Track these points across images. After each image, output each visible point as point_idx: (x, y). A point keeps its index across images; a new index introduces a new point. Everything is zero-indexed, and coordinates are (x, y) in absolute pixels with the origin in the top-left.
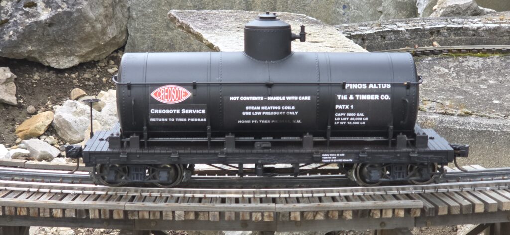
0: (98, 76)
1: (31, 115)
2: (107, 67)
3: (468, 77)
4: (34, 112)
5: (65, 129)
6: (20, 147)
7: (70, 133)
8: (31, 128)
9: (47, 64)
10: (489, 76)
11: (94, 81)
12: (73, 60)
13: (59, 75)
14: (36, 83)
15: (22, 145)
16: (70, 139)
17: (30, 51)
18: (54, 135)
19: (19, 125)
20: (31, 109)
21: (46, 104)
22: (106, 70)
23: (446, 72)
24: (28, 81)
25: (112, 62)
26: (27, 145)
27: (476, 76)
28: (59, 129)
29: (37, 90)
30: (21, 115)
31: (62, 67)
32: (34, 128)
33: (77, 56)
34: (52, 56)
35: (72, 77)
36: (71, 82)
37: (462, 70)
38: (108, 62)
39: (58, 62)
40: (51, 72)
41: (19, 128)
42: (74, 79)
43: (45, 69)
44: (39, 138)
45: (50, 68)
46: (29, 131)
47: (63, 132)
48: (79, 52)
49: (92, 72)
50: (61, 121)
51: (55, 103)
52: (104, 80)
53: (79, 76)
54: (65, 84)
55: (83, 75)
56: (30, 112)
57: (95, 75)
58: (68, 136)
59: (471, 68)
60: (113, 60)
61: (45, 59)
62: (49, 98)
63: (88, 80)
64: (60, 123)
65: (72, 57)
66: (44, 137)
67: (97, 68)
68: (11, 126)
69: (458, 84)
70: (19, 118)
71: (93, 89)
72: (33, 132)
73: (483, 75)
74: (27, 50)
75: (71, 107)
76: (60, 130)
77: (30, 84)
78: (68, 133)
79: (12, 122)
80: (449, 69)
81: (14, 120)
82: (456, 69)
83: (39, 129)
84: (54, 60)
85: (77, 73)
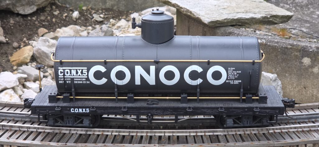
0: (49, 18)
1: (16, 49)
2: (52, 11)
3: (303, 10)
4: (18, 47)
5: (44, 58)
6: (19, 73)
7: (47, 60)
8: (21, 58)
9: (16, 12)
10: (314, 9)
11: (48, 21)
12: (33, 8)
13: (25, 19)
14: (13, 26)
15: (20, 71)
16: (48, 64)
17: (8, 4)
18: (35, 62)
19: (11, 56)
20: (15, 44)
21: (24, 40)
22: (52, 13)
23: (288, 8)
24: (7, 24)
25: (54, 7)
26: (23, 71)
27: (307, 9)
28: (38, 58)
29: (14, 31)
30: (10, 49)
31: (27, 14)
32: (23, 59)
33: (36, 5)
34: (20, 7)
35: (33, 19)
36: (34, 23)
37: (297, 5)
38: (51, 7)
39: (24, 10)
40: (20, 17)
41: (12, 59)
42: (35, 21)
43: (15, 15)
44: (27, 65)
45: (18, 15)
46: (20, 60)
47: (42, 59)
48: (38, 3)
49: (44, 15)
50: (41, 52)
51: (29, 39)
52: (54, 20)
53: (37, 18)
54: (30, 25)
55: (40, 18)
56: (15, 47)
57: (47, 17)
58: (46, 62)
59: (302, 4)
60: (54, 5)
61: (16, 8)
62: (23, 35)
63: (44, 21)
64: (40, 54)
65: (32, 6)
66: (30, 64)
67: (46, 12)
68: (6, 58)
69: (299, 15)
70: (9, 52)
71: (49, 27)
72: (23, 61)
73: (311, 8)
74: (6, 4)
75: (45, 42)
76: (40, 59)
77: (9, 27)
78: (46, 60)
79: (5, 55)
80: (289, 5)
81: (6, 53)
82: (293, 5)
83: (27, 58)
84: (21, 9)
85: (36, 17)
